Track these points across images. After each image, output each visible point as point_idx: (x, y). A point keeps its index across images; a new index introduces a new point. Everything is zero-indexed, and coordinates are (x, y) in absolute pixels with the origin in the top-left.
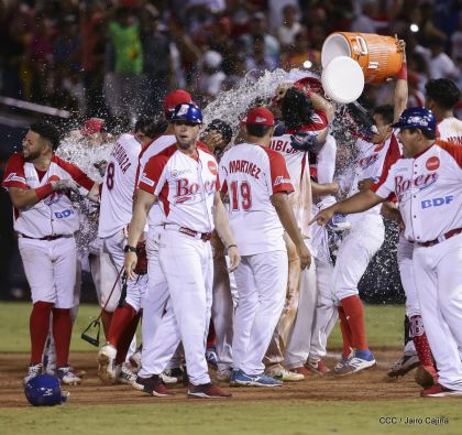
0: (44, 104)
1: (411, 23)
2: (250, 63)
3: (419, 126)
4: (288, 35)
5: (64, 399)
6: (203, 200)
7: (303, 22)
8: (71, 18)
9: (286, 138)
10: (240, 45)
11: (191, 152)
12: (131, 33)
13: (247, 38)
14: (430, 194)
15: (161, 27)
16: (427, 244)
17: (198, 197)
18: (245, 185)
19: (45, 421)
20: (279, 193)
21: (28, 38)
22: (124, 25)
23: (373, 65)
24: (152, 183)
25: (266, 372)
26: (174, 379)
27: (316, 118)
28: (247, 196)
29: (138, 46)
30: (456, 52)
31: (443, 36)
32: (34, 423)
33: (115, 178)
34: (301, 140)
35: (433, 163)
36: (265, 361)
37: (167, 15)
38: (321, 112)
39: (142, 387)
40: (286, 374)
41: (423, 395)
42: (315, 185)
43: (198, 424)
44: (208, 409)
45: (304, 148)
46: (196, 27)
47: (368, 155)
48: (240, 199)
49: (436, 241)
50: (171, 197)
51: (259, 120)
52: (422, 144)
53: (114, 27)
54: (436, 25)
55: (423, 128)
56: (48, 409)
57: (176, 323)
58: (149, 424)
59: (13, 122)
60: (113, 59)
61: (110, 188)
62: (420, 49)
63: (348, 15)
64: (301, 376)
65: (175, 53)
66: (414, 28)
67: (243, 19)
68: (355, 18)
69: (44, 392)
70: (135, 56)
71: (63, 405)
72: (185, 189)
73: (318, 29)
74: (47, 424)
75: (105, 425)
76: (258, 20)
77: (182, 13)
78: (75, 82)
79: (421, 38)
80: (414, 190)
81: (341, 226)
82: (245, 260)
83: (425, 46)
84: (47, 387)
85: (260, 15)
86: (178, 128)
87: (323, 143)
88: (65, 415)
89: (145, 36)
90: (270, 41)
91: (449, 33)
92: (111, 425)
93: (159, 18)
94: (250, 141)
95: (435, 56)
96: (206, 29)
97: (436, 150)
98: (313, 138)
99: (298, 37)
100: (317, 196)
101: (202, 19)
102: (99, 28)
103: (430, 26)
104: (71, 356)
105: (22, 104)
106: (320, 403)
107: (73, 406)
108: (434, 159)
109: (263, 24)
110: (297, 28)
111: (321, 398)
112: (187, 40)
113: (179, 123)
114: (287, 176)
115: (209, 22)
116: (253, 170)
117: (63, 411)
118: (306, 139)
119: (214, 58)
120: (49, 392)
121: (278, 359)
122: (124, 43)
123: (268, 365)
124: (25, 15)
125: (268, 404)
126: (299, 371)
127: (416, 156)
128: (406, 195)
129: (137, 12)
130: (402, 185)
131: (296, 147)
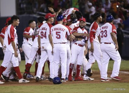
19: (57, 87)
32: (54, 88)
43: (92, 88)
44: (95, 85)
56: (58, 85)
69: (57, 81)
71: (61, 84)
84: (57, 80)
88: (61, 86)
92: (72, 89)
107: (64, 84)
120: (58, 81)
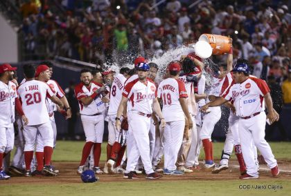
0: (88, 62)
1: (235, 30)
2: (171, 46)
3: (242, 71)
4: (186, 35)
5: (97, 180)
6: (147, 101)
7: (192, 29)
8: (98, 28)
9: (184, 77)
10: (167, 39)
11: (144, 82)
12: (123, 34)
13: (169, 36)
14: (247, 98)
15: (135, 31)
16: (246, 118)
17: (145, 100)
18: (169, 94)
19: (89, 188)
20: (182, 98)
21: (82, 36)
22: (121, 31)
23: (218, 47)
24: (127, 93)
25: (177, 169)
26: (141, 172)
27: (196, 69)
28: (170, 99)
29: (126, 39)
30: (253, 41)
31: (248, 35)
32: (84, 189)
33: (116, 92)
34: (190, 78)
35: (248, 86)
36: (176, 164)
37: (137, 27)
38: (198, 67)
39: (127, 177)
40: (185, 170)
41: (240, 178)
42: (196, 94)
43: (150, 190)
44: (154, 184)
45: (192, 81)
46: (149, 31)
47: (216, 83)
48: (167, 100)
49: (249, 117)
50: (135, 100)
51: (174, 69)
52: (243, 78)
53: (116, 31)
54: (245, 30)
55: (244, 72)
57: (138, 149)
58: (130, 190)
59: (77, 69)
60: (116, 44)
61: (114, 95)
62: (239, 40)
63: (210, 27)
64: (191, 171)
65: (141, 42)
66: (236, 32)
67: (168, 28)
68: (213, 28)
69: (88, 177)
70: (125, 44)
71: (96, 182)
72: (140, 97)
73: (198, 32)
74: (90, 190)
75: (113, 190)
76: (174, 29)
77: (144, 26)
78: (101, 54)
79: (239, 36)
80: (240, 96)
81: (207, 111)
82: (169, 123)
83: (241, 39)
84: (90, 175)
85: (175, 27)
86: (139, 72)
87: (200, 78)
89: (129, 35)
90: (179, 37)
91: (251, 34)
92: (116, 190)
93: (134, 28)
94: (171, 77)
95: (244, 43)
96: (153, 32)
97: (249, 81)
98: (195, 77)
99: (190, 35)
100: (197, 100)
101: (151, 29)
102: (110, 32)
103: (243, 31)
104: (100, 163)
105: (79, 62)
106: (199, 181)
107: (100, 182)
108: (248, 84)
109: (176, 30)
110: (190, 32)
111: (200, 179)
112: (146, 37)
113: (140, 70)
114: (185, 91)
115: (154, 30)
116: (172, 88)
117: (97, 185)
118: (192, 78)
119: (158, 43)
120: (91, 177)
121: (183, 164)
122: (120, 38)
123: (178, 166)
124: (80, 27)
125: (178, 182)
126: (191, 168)
127: (241, 83)
128: (237, 99)
129: (125, 25)
130: (235, 94)
131: (188, 81)
